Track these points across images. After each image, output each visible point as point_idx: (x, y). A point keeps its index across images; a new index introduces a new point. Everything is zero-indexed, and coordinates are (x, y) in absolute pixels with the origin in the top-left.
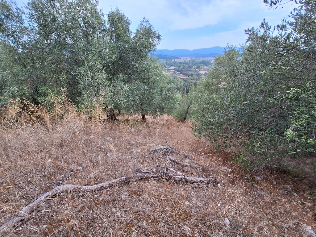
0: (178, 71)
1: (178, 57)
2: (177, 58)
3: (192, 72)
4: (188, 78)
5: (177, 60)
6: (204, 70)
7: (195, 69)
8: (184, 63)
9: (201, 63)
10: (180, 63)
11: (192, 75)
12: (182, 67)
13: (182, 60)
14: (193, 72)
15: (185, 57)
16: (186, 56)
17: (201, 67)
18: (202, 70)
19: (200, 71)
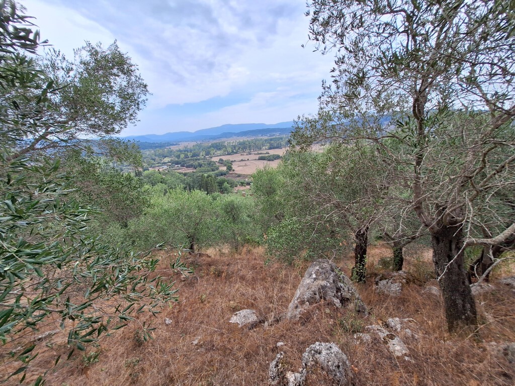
0: (177, 163)
1: (175, 143)
2: (173, 145)
3: (199, 161)
4: (195, 171)
5: (174, 148)
6: (218, 156)
7: (205, 157)
8: (186, 150)
9: (210, 147)
10: (180, 151)
11: (200, 166)
12: (182, 156)
13: (181, 147)
14: (201, 162)
15: (186, 142)
16: (188, 141)
17: (212, 152)
18: (215, 156)
19: (211, 158)
